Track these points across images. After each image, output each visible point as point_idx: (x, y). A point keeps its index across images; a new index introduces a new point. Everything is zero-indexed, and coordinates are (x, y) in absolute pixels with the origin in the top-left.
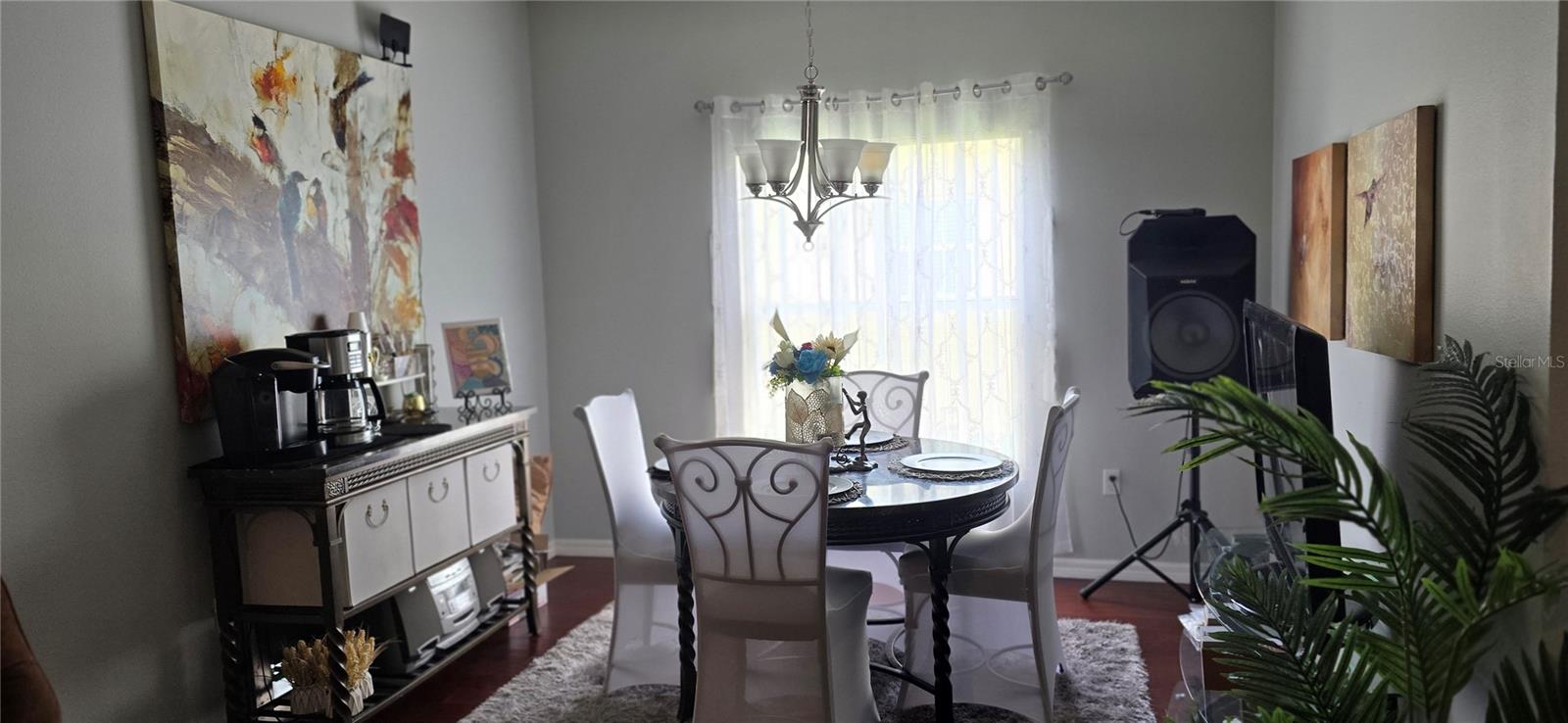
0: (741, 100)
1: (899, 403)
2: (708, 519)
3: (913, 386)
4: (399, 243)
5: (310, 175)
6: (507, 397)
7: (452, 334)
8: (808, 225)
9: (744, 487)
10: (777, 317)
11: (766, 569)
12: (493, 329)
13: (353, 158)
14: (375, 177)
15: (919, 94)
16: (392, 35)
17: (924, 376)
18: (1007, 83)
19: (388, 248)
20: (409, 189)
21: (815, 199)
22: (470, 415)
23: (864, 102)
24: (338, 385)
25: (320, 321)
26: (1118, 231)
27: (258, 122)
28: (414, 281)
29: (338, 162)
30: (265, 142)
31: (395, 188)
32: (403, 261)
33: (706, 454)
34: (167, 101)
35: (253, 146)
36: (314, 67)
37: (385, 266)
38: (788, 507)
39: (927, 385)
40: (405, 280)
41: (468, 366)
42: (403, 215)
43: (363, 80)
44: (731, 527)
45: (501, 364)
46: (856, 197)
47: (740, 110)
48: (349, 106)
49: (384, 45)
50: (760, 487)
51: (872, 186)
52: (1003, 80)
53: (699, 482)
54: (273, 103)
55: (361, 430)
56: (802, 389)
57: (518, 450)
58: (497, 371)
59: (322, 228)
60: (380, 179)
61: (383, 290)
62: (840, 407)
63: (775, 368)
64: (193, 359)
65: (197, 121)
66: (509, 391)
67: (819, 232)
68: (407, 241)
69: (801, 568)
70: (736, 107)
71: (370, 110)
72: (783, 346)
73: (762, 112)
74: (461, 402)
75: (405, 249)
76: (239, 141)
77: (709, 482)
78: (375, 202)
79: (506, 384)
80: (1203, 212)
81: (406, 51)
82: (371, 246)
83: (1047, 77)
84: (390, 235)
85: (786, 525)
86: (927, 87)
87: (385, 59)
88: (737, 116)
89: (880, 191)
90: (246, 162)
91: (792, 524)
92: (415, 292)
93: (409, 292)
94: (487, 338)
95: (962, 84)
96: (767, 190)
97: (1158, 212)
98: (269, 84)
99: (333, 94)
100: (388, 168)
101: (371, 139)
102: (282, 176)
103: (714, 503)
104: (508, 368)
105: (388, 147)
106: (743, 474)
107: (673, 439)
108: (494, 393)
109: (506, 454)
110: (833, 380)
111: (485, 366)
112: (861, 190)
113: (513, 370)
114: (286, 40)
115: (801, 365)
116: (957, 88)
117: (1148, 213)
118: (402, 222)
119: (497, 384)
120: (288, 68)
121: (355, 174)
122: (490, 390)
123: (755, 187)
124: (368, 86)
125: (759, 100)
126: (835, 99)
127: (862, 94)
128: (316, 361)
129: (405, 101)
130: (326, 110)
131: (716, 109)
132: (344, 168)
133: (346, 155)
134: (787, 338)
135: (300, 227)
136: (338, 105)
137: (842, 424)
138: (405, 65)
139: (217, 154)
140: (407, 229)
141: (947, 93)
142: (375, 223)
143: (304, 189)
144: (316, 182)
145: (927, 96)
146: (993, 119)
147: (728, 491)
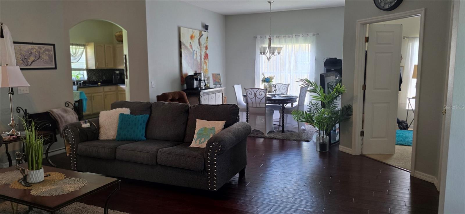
0: (262, 36)
1: (285, 89)
2: (251, 99)
3: (287, 86)
4: (206, 60)
5: (196, 50)
6: (221, 85)
7: (213, 75)
8: (269, 59)
9: (255, 94)
10: (263, 73)
11: (258, 106)
12: (219, 74)
13: (201, 47)
14: (203, 50)
15: (293, 36)
16: (206, 27)
17: (289, 84)
18: (308, 35)
19: (205, 61)
20: (207, 52)
21: (270, 55)
22: (215, 87)
23: (283, 37)
24: (200, 80)
25: (196, 72)
26: (322, 61)
27: (190, 43)
28: (207, 66)
29: (199, 48)
30: (191, 46)
31: (206, 52)
32: (206, 63)
33: (251, 90)
34: (182, 41)
35: (190, 46)
36: (197, 34)
37: (204, 64)
38: (261, 97)
39: (289, 86)
40: (206, 66)
41: (215, 80)
42: (206, 56)
43: (202, 35)
44: (254, 100)
45: (220, 80)
46: (276, 55)
47: (261, 38)
48: (201, 39)
49: (205, 29)
50: (257, 94)
51: (279, 53)
52: (307, 34)
53: (250, 94)
54: (192, 40)
55: (203, 87)
56: (266, 84)
57: (222, 94)
58: (220, 81)
59: (197, 58)
60: (204, 50)
61: (204, 68)
62: (272, 87)
63: (262, 81)
64: (183, 76)
65: (184, 43)
66: (221, 84)
67: (270, 60)
68: (207, 60)
69: (263, 106)
70: (261, 37)
71: (203, 40)
72: (264, 77)
73: (265, 38)
74: (214, 85)
75: (207, 61)
76: (188, 46)
77: (251, 94)
78: (203, 54)
79: (221, 83)
80: (336, 58)
81: (208, 30)
82: (202, 61)
83: (315, 34)
84: (205, 59)
85: (261, 100)
86: (294, 35)
87: (205, 31)
88: (261, 39)
89: (280, 54)
90: (189, 49)
91: (262, 99)
92: (208, 68)
93: (207, 68)
94: (218, 76)
95: (300, 35)
96: (263, 54)
97: (329, 58)
98: (192, 37)
99: (199, 38)
100: (205, 48)
101: (203, 44)
102: (193, 50)
103: (251, 97)
104: (221, 81)
105: (205, 45)
106: (255, 93)
107: (246, 88)
108: (219, 85)
109: (221, 94)
110: (271, 83)
111: (218, 80)
112: (277, 54)
113: (222, 81)
114: (194, 30)
115: (266, 80)
116: (299, 35)
117: (327, 58)
118: (206, 57)
119: (220, 83)
120: (194, 35)
121: (201, 50)
122: (219, 84)
123: (261, 53)
124: (203, 36)
125: (265, 36)
126: (278, 36)
127: (283, 36)
128: (199, 76)
129: (207, 38)
130: (198, 40)
131: (257, 38)
132: (200, 49)
133: (200, 47)
134: (264, 76)
135: (194, 58)
136: (199, 39)
137: (272, 90)
138: (208, 32)
139: (186, 47)
140: (207, 58)
141: (297, 36)
142: (203, 57)
143: (195, 52)
144: (196, 51)
145: (294, 36)
146: (305, 41)
147: (253, 95)
